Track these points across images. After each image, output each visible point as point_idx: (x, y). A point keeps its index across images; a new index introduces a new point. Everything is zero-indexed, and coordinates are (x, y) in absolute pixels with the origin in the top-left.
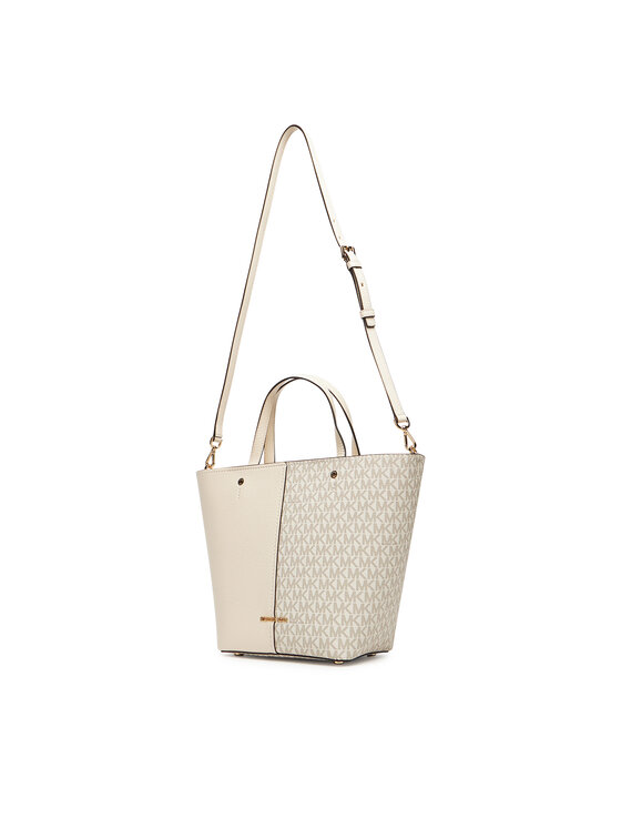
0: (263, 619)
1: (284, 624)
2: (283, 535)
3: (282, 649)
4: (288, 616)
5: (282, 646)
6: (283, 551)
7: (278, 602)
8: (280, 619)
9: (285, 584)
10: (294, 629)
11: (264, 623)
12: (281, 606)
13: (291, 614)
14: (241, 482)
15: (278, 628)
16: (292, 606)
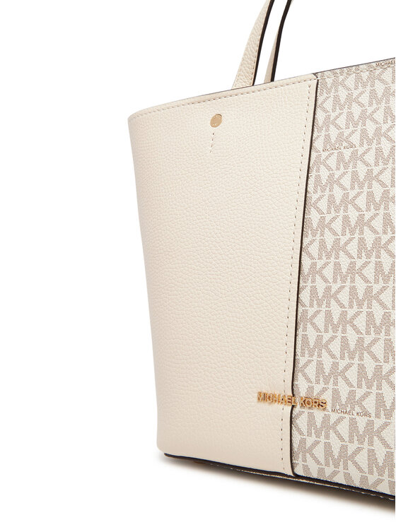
0: (264, 397)
1: (318, 414)
2: (313, 216)
3: (310, 467)
4: (327, 397)
5: (310, 462)
6: (314, 249)
7: (302, 361)
8: (305, 402)
9: (320, 321)
10: (344, 428)
11: (265, 406)
12: (311, 371)
13: (336, 392)
14: (216, 121)
15: (302, 422)
16: (336, 373)
